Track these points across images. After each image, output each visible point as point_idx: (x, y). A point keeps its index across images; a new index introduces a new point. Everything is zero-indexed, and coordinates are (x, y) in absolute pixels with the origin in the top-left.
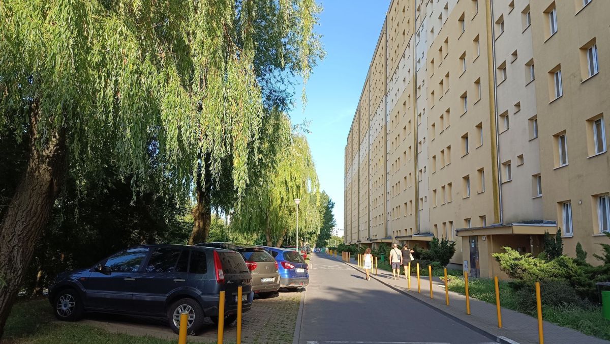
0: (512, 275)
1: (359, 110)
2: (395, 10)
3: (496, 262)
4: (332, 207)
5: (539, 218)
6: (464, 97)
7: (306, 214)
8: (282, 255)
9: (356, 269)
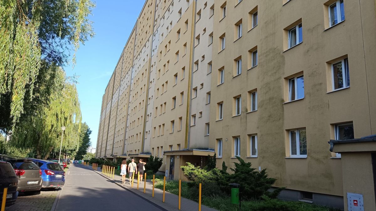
0: (189, 178)
1: (114, 73)
2: (143, 18)
3: (182, 171)
4: (90, 134)
5: (206, 147)
6: (176, 76)
7: (69, 138)
8: (46, 165)
9: (101, 175)
